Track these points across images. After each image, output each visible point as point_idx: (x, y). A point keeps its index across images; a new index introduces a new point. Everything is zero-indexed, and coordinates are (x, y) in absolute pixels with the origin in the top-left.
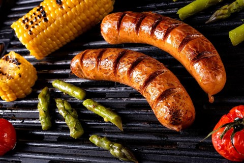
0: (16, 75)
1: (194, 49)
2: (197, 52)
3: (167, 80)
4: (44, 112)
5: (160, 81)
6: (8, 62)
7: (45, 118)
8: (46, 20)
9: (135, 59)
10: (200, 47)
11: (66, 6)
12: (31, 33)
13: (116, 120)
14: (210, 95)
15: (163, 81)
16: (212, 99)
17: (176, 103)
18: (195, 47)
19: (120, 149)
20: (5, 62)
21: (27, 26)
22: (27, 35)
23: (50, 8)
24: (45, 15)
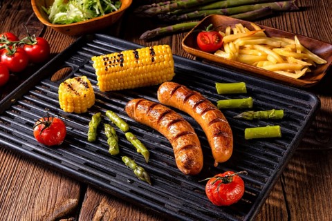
0: (83, 94)
1: (218, 128)
2: (220, 131)
3: (193, 139)
4: (94, 128)
5: (188, 138)
6: (79, 82)
7: (93, 133)
8: (122, 65)
9: (177, 118)
10: (223, 128)
11: (141, 62)
12: (107, 70)
13: (146, 153)
14: (216, 161)
15: (190, 139)
16: (216, 164)
17: (193, 155)
18: (220, 127)
19: (142, 171)
20: (77, 82)
21: (106, 64)
22: (103, 69)
23: (128, 58)
24: (122, 62)
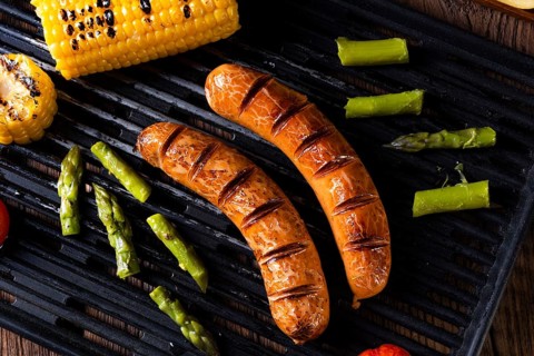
0: (28, 116)
1: (360, 226)
2: (364, 234)
3: (306, 264)
4: (71, 203)
5: (295, 263)
6: (12, 75)
7: (72, 218)
8: (111, 33)
9: (264, 201)
10: (371, 224)
12: (75, 47)
13: (202, 278)
14: (356, 299)
15: (301, 266)
16: (357, 305)
17: (310, 312)
18: (363, 224)
19: (200, 335)
20: (6, 72)
21: (71, 29)
22: (66, 44)
23: (124, 11)
24: (111, 22)
